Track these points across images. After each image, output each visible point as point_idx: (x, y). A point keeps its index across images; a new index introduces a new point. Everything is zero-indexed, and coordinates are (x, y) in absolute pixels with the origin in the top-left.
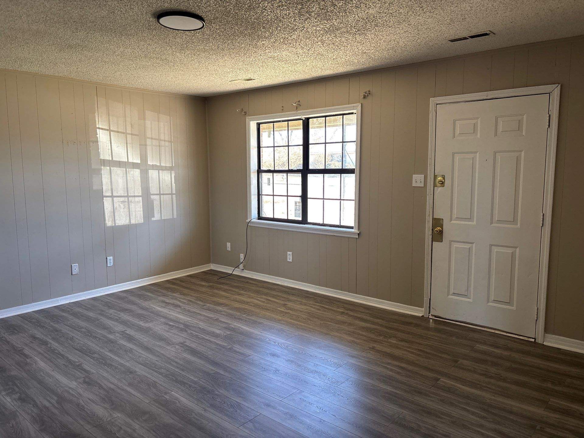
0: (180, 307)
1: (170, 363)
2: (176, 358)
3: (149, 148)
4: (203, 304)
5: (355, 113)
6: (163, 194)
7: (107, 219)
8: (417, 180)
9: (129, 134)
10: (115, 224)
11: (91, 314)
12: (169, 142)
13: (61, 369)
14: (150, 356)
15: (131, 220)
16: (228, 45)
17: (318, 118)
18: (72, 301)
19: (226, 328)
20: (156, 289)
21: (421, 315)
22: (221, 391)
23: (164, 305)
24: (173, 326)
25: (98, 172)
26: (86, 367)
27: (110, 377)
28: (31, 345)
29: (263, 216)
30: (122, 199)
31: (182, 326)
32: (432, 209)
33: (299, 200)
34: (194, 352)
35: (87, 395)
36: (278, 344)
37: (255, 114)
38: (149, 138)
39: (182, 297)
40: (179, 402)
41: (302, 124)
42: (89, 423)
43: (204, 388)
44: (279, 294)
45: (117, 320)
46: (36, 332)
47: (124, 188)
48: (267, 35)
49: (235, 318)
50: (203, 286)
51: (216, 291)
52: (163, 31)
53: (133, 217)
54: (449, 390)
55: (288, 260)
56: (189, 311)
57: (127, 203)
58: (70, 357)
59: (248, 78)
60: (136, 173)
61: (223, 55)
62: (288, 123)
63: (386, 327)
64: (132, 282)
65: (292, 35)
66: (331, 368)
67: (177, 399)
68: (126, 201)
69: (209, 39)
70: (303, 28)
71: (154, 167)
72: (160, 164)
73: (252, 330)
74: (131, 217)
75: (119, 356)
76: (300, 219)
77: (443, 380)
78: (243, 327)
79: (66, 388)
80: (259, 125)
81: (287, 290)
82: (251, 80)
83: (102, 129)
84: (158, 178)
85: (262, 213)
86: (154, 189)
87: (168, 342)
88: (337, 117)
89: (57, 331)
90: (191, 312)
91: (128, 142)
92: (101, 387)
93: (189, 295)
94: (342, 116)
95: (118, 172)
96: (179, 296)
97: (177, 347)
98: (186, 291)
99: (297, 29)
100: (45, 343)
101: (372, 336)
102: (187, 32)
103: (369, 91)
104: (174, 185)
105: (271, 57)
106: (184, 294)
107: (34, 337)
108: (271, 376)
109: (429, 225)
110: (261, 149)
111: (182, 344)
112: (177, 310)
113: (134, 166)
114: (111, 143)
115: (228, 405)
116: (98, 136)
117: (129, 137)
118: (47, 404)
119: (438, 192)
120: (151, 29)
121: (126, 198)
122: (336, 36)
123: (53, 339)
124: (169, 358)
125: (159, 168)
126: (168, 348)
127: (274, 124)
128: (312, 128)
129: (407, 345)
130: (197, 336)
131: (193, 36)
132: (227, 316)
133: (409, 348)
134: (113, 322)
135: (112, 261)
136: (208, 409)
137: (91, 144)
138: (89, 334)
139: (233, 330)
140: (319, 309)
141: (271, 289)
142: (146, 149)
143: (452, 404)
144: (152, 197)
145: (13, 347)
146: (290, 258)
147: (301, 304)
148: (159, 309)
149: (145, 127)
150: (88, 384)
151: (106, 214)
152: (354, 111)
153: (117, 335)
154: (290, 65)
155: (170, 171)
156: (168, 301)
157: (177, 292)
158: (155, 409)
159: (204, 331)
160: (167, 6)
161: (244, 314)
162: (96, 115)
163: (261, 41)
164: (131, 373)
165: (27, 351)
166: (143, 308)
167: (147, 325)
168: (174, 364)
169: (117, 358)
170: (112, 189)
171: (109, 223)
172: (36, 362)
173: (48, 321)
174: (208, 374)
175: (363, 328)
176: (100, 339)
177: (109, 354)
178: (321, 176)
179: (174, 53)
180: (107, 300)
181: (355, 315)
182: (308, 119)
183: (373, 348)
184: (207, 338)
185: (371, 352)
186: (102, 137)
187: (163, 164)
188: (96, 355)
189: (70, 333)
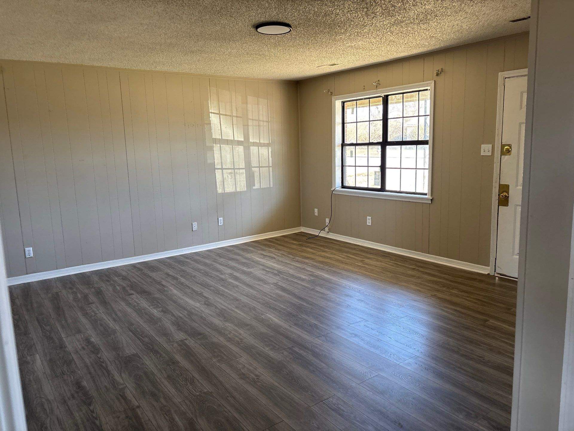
0: (275, 258)
1: (266, 296)
2: (271, 293)
3: (250, 128)
4: (293, 257)
5: (429, 90)
6: (262, 167)
7: (218, 187)
8: (485, 149)
9: (234, 116)
10: (224, 191)
11: (207, 261)
12: (266, 122)
13: (188, 295)
14: (251, 291)
15: (237, 188)
16: (312, 41)
17: (396, 95)
18: (192, 252)
19: (310, 275)
20: (256, 245)
21: (487, 273)
22: (303, 316)
23: (262, 256)
24: (269, 271)
25: (211, 149)
26: (205, 295)
27: (222, 302)
28: (167, 279)
29: (346, 185)
30: (230, 171)
31: (276, 272)
32: (499, 176)
33: (378, 169)
34: (283, 289)
35: (207, 311)
36: (353, 288)
37: (339, 94)
38: (250, 119)
39: (277, 251)
40: (272, 321)
41: (382, 101)
42: (209, 328)
43: (291, 314)
44: (359, 253)
45: (226, 266)
46: (169, 271)
47: (231, 162)
48: (342, 31)
49: (319, 268)
50: (294, 244)
51: (305, 248)
52: (261, 35)
53: (238, 186)
54: (495, 328)
55: (368, 224)
56: (282, 262)
57: (233, 174)
58: (194, 288)
59: (332, 63)
60: (241, 149)
61: (309, 48)
62: (369, 100)
63: (451, 281)
64: (238, 239)
65: (364, 30)
66: (394, 307)
67: (270, 318)
68: (233, 173)
69: (296, 38)
70: (372, 24)
71: (254, 144)
72: (260, 141)
73: (332, 278)
74: (237, 186)
75: (229, 290)
76: (379, 187)
77: (492, 322)
78: (324, 275)
79: (193, 307)
80: (343, 103)
81: (367, 250)
82: (335, 65)
83: (214, 113)
84: (258, 153)
85: (345, 182)
86: (254, 163)
87: (265, 282)
88: (413, 93)
89: (184, 271)
90: (284, 263)
91: (234, 123)
92: (216, 307)
93: (282, 250)
94: (418, 93)
95: (226, 148)
96: (274, 251)
97: (272, 286)
98: (280, 247)
99: (367, 25)
100: (176, 279)
101: (436, 287)
102: (279, 35)
103: (442, 69)
104: (270, 159)
105: (349, 47)
106: (279, 250)
107: (168, 275)
108: (344, 309)
109: (495, 191)
110: (345, 124)
111: (276, 284)
112: (273, 261)
113: (239, 143)
114: (221, 125)
115: (307, 325)
116: (211, 119)
117: (235, 119)
118: (181, 315)
119: (504, 161)
120: (251, 35)
121: (233, 170)
122: (402, 27)
123: (181, 276)
124: (265, 293)
125: (259, 145)
126: (265, 286)
127: (356, 102)
128: (391, 103)
129: (466, 294)
130: (287, 279)
131: (283, 37)
132: (312, 266)
133: (467, 297)
134: (224, 267)
135: (222, 221)
136: (292, 326)
137: (206, 126)
138: (206, 274)
139: (317, 276)
140: (392, 265)
141: (352, 249)
142: (248, 129)
143: (494, 338)
144: (253, 169)
145: (154, 279)
146: (369, 222)
147: (377, 261)
148: (258, 259)
149: (247, 110)
150: (208, 305)
151: (217, 183)
152: (428, 88)
153: (227, 275)
154: (367, 51)
155: (267, 147)
156: (265, 254)
157: (273, 248)
158: (254, 323)
159: (293, 276)
160: (263, 20)
161: (327, 266)
162: (209, 102)
163: (339, 36)
164: (237, 300)
165: (164, 283)
166: (246, 258)
167: (249, 270)
168: (269, 297)
169: (227, 291)
170: (222, 163)
171: (220, 191)
172: (171, 290)
173: (177, 264)
174: (294, 305)
175: (430, 281)
176: (214, 278)
177: (221, 287)
178: (398, 147)
179: (270, 49)
180: (219, 252)
181: (425, 271)
182: (387, 96)
183: (435, 296)
184: (295, 281)
185: (432, 298)
186: (214, 119)
187: (262, 141)
188: (212, 288)
189: (194, 273)
